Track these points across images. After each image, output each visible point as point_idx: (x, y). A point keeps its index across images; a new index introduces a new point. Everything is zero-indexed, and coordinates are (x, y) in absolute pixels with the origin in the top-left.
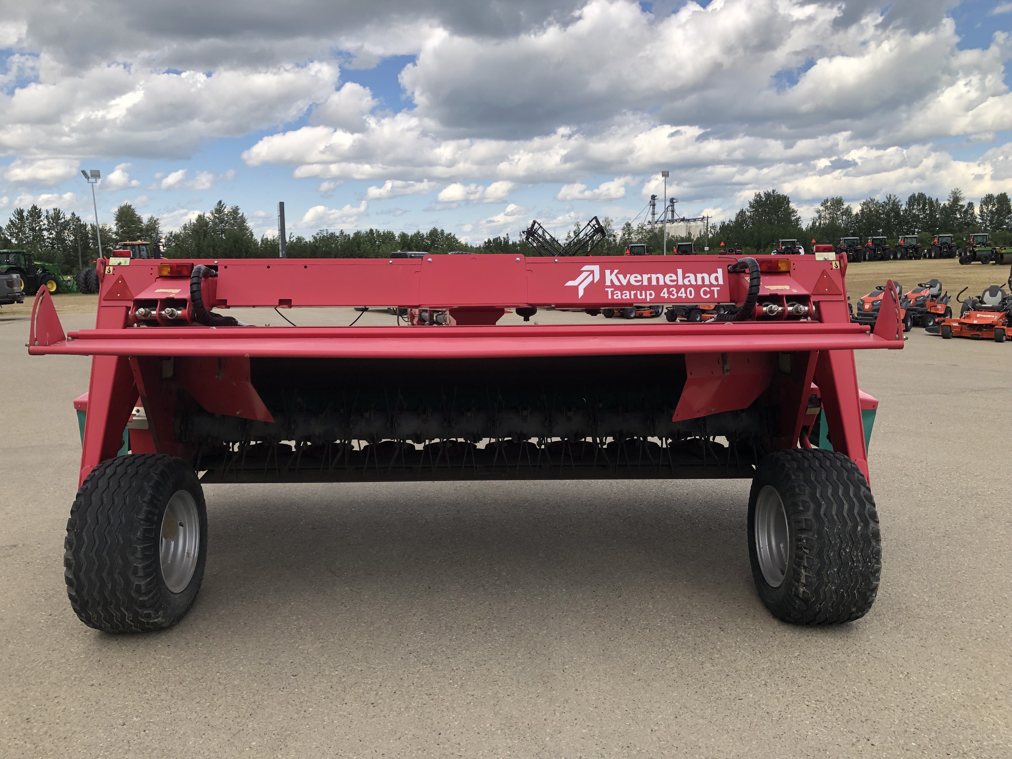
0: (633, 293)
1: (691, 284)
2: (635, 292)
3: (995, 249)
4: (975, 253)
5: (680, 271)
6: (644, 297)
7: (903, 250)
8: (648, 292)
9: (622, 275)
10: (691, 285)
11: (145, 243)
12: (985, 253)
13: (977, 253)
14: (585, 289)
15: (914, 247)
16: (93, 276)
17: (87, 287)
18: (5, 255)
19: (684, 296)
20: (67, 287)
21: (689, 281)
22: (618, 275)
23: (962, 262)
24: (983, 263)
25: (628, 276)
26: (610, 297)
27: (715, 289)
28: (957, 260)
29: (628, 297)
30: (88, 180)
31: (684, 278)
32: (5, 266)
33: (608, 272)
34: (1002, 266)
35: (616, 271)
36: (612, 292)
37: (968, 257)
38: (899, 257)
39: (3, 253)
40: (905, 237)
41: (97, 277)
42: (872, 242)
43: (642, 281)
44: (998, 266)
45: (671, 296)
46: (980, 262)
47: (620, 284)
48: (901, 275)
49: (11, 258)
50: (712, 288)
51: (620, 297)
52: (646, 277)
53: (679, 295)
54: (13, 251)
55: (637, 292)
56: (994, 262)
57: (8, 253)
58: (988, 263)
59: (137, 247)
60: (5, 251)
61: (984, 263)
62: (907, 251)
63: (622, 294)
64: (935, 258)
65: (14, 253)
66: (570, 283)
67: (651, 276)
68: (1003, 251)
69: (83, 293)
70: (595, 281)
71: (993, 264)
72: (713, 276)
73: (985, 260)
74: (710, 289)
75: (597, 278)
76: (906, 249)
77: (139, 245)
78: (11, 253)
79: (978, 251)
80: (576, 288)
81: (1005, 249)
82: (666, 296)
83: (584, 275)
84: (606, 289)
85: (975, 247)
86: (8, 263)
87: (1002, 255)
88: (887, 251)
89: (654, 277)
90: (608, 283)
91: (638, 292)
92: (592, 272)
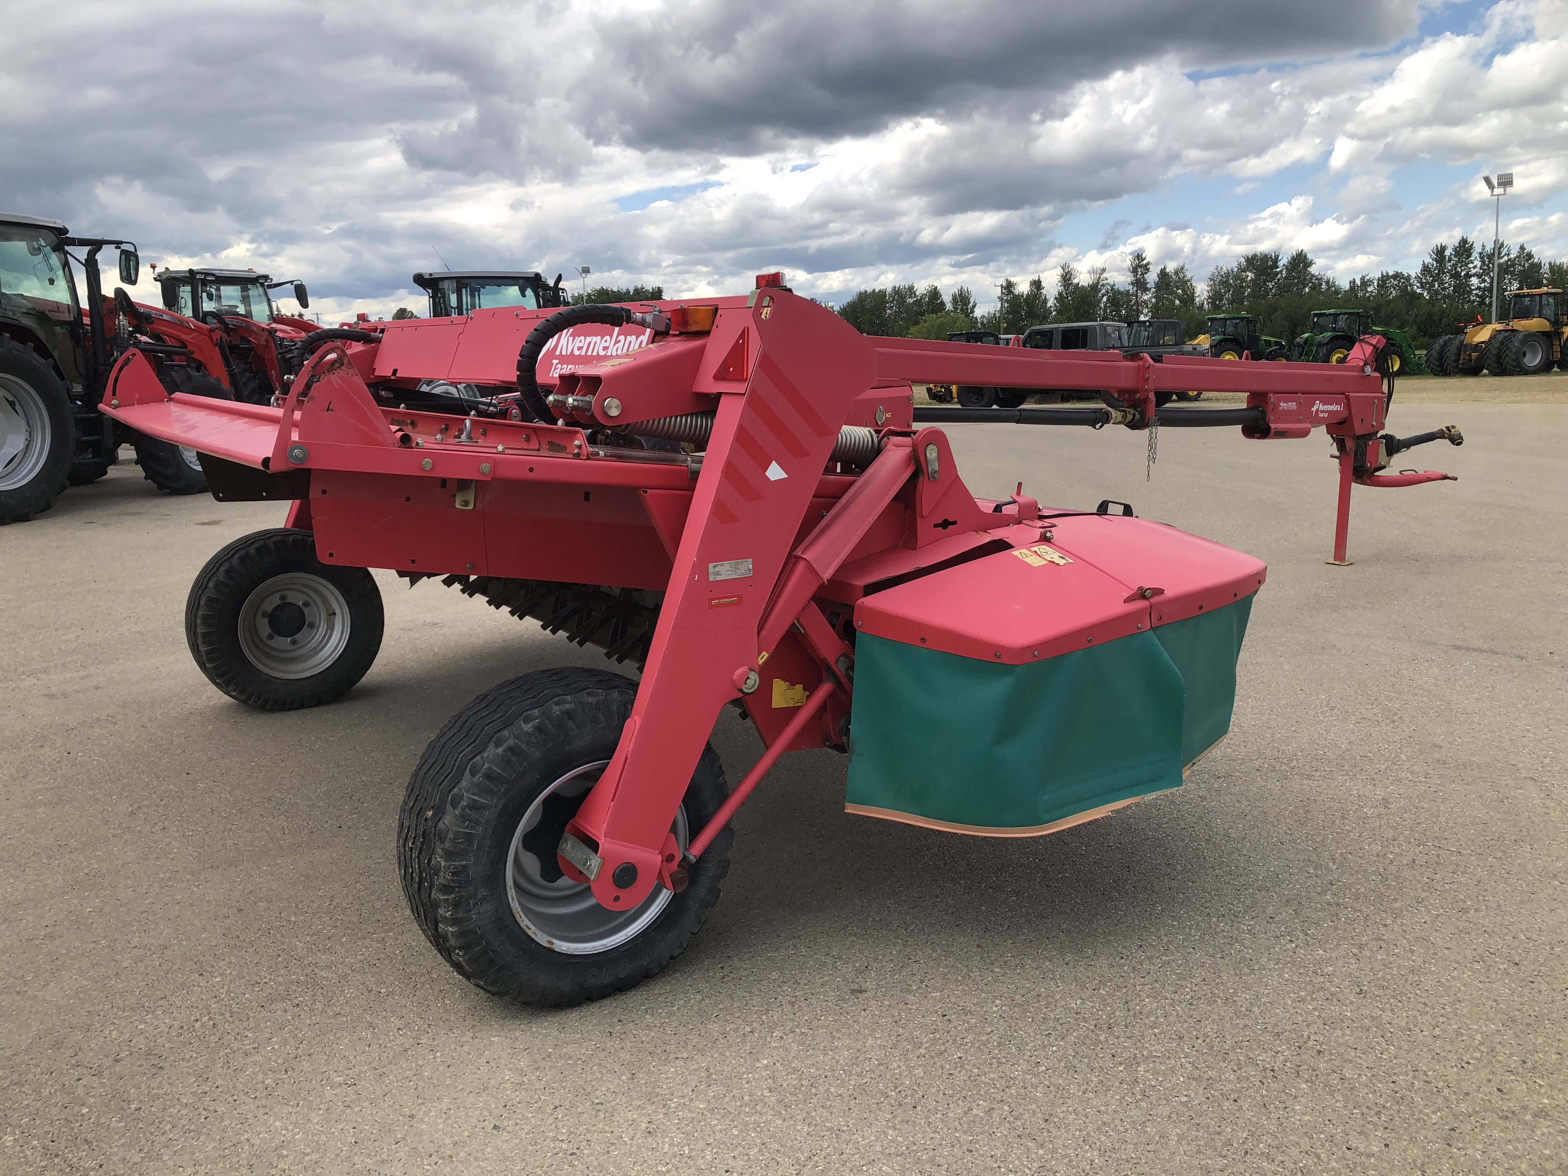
11: (1554, 291)
16: (1453, 348)
17: (1441, 365)
18: (1332, 318)
20: (1417, 364)
26: (552, 373)
30: (1492, 191)
32: (1329, 334)
36: (557, 364)
39: (1330, 314)
41: (1459, 349)
49: (1341, 323)
52: (588, 339)
54: (1344, 311)
57: (1336, 315)
59: (1538, 298)
60: (1332, 311)
65: (1345, 314)
69: (1435, 375)
77: (1540, 295)
78: (1341, 314)
86: (1334, 330)
90: (558, 353)
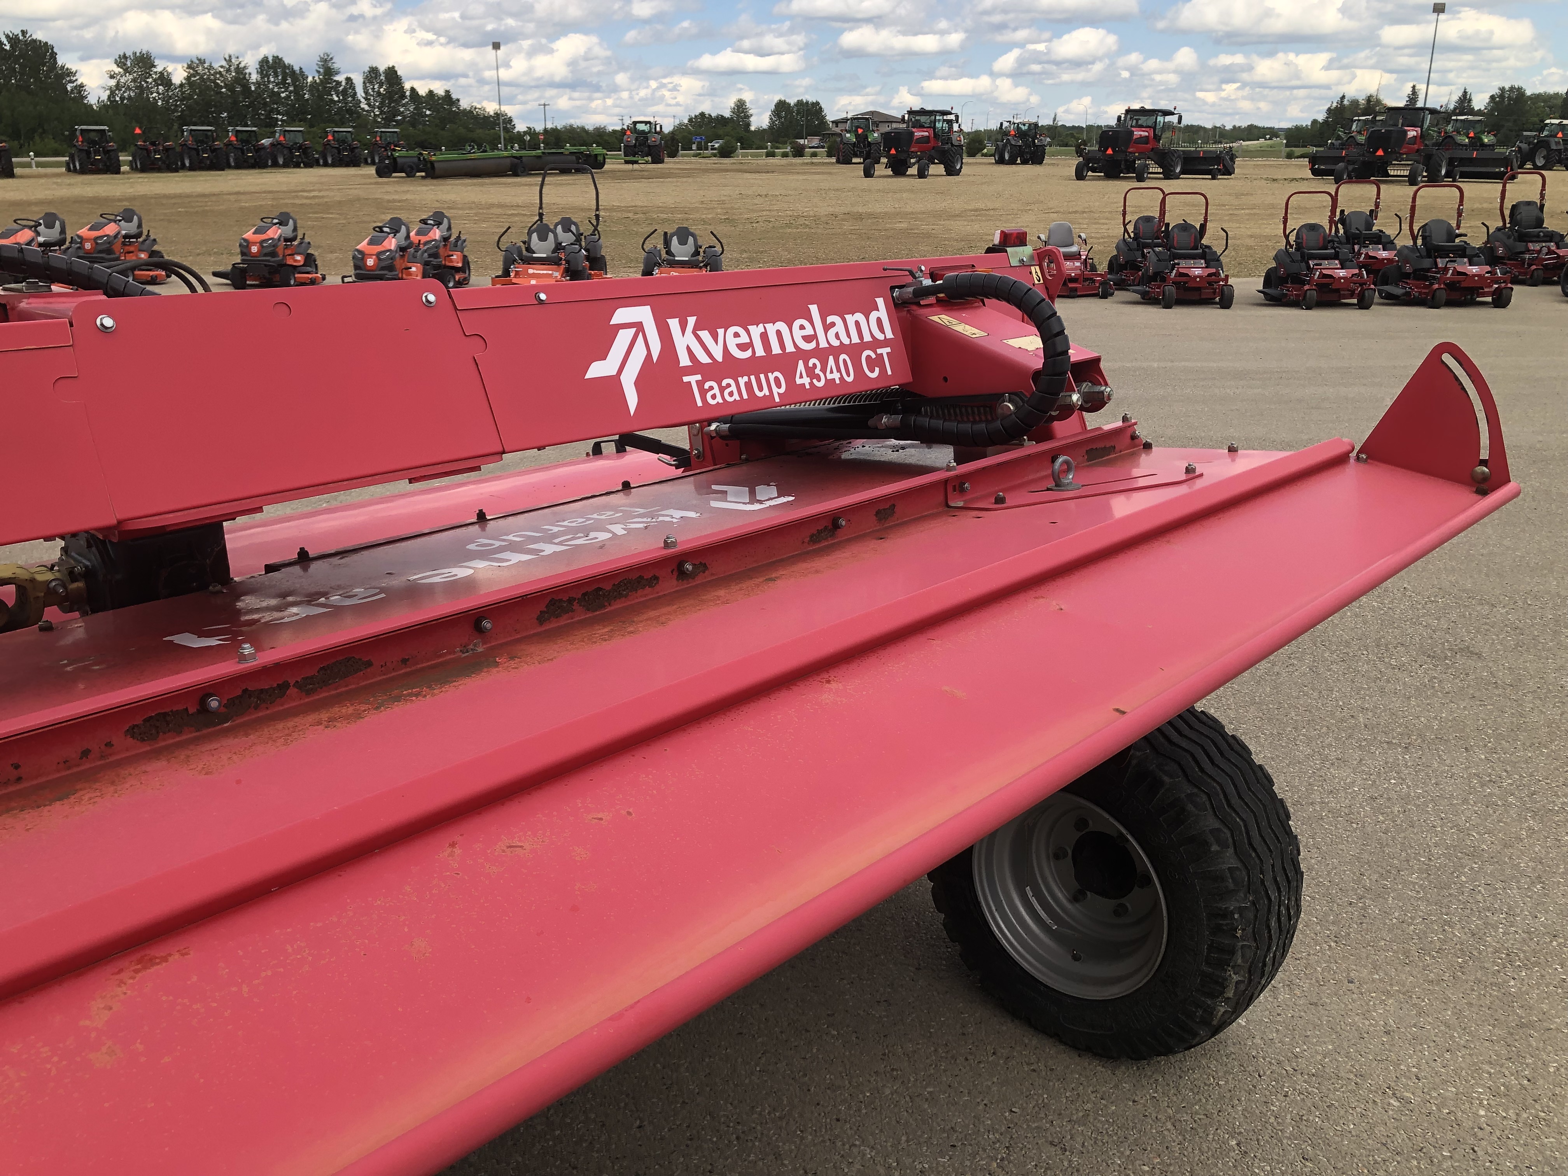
0: (742, 381)
1: (841, 342)
2: (746, 379)
3: (421, 154)
4: (395, 159)
5: (814, 309)
6: (766, 391)
7: (285, 152)
8: (771, 377)
9: (706, 332)
10: (842, 348)
12: (407, 160)
13: (398, 160)
14: (639, 383)
15: (300, 147)
19: (836, 376)
21: (837, 336)
22: (698, 332)
23: (380, 173)
24: (408, 176)
25: (721, 332)
26: (700, 404)
27: (884, 351)
28: (372, 170)
29: (736, 397)
31: (827, 327)
33: (674, 324)
34: (435, 181)
35: (692, 321)
36: (700, 384)
37: (387, 166)
38: (281, 163)
40: (286, 131)
42: (236, 137)
43: (750, 345)
44: (429, 181)
45: (815, 381)
46: (403, 174)
47: (710, 361)
48: (305, 194)
50: (879, 351)
51: (719, 399)
52: (756, 331)
53: (829, 376)
55: (749, 379)
56: (423, 174)
58: (414, 176)
61: (410, 174)
62: (291, 153)
63: (722, 390)
64: (334, 165)
66: (597, 370)
67: (765, 328)
68: (434, 158)
70: (655, 356)
71: (422, 177)
72: (874, 315)
73: (410, 171)
74: (875, 353)
75: (656, 348)
76: (290, 149)
79: (398, 156)
80: (613, 383)
81: (434, 155)
82: (806, 381)
83: (624, 337)
84: (686, 379)
85: (395, 150)
87: (432, 163)
88: (262, 153)
89: (771, 329)
90: (685, 361)
91: (753, 377)
92: (639, 327)
